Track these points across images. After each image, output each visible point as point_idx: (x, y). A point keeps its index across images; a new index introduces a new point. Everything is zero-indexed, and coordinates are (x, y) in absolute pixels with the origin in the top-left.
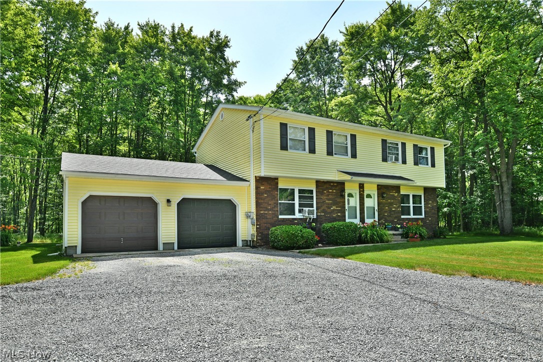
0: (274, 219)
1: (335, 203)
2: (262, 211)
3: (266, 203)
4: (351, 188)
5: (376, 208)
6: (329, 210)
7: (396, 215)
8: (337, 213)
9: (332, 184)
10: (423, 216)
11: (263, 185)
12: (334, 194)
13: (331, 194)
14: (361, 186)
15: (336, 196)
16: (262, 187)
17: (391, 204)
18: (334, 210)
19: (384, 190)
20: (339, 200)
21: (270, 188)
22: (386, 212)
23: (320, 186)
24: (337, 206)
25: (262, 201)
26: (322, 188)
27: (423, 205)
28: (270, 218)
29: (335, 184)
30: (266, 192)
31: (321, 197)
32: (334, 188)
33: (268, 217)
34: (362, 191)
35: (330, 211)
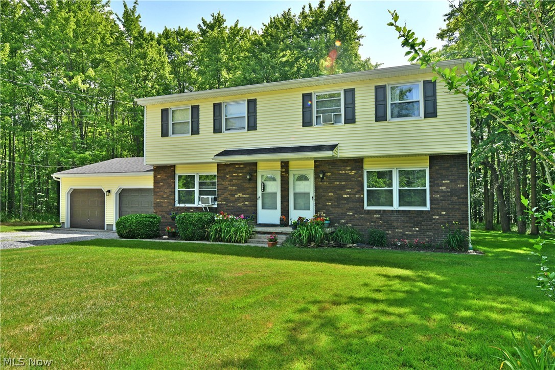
0: (170, 207)
1: (241, 189)
2: (158, 199)
3: (161, 191)
4: (268, 169)
5: (312, 194)
6: (232, 199)
7: (351, 205)
8: (243, 201)
9: (237, 166)
10: (428, 208)
11: (159, 174)
12: (240, 178)
13: (235, 178)
14: (285, 165)
15: (241, 181)
16: (158, 176)
17: (342, 188)
18: (239, 198)
19: (326, 168)
20: (246, 185)
21: (165, 176)
22: (329, 200)
23: (221, 170)
24: (244, 193)
25: (158, 190)
26: (225, 172)
27: (428, 188)
28: (165, 207)
29: (241, 166)
30: (162, 180)
31: (223, 183)
32: (239, 171)
33: (164, 205)
34: (284, 172)
35: (234, 199)
